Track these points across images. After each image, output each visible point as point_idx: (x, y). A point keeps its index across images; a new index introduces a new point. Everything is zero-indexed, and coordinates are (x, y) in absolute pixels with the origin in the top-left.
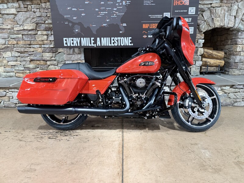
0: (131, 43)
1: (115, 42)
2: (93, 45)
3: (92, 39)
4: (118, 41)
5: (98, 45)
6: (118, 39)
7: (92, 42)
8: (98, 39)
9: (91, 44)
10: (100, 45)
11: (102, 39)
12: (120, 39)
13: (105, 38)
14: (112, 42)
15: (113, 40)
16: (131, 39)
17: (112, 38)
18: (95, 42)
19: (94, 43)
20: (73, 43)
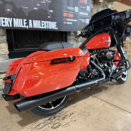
0: (56, 27)
1: (44, 25)
2: (25, 26)
3: (25, 20)
4: (47, 24)
5: (30, 27)
6: (47, 23)
7: (25, 23)
8: (30, 21)
9: (23, 25)
10: (32, 27)
11: (34, 21)
12: (49, 23)
13: (36, 21)
14: (42, 25)
15: (43, 23)
16: (56, 24)
17: (42, 22)
18: (28, 24)
19: (26, 25)
20: (4, 24)
